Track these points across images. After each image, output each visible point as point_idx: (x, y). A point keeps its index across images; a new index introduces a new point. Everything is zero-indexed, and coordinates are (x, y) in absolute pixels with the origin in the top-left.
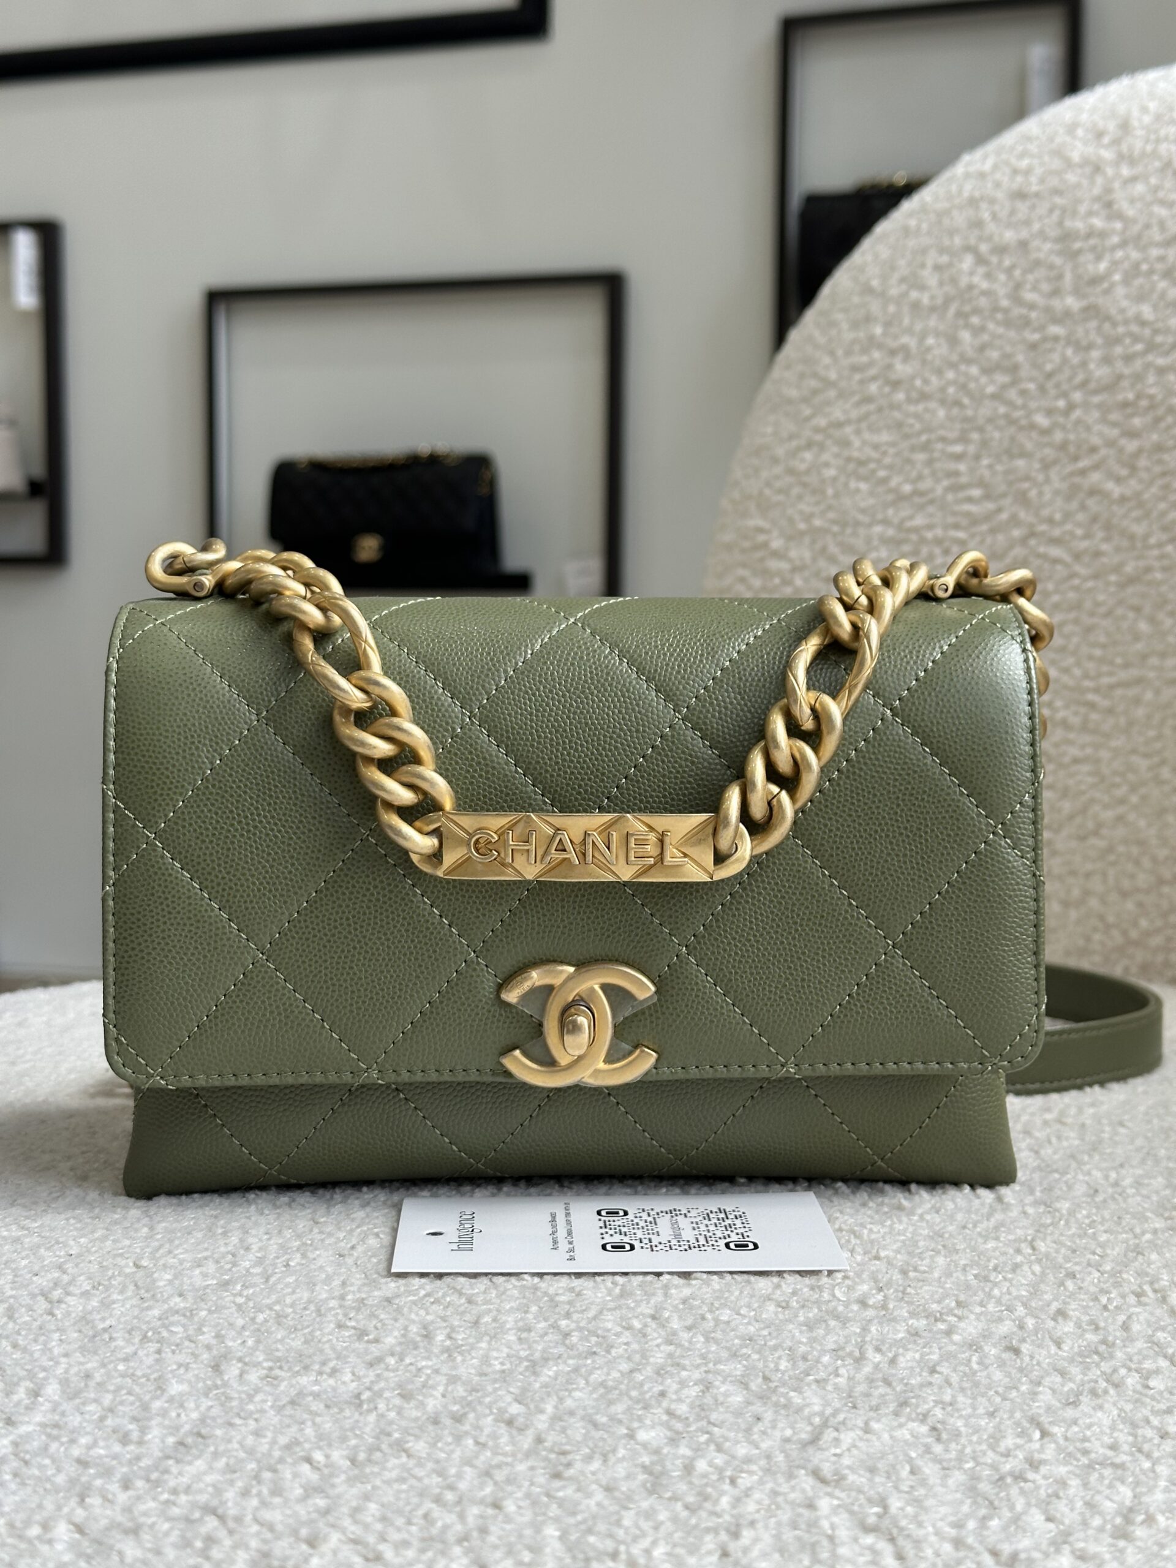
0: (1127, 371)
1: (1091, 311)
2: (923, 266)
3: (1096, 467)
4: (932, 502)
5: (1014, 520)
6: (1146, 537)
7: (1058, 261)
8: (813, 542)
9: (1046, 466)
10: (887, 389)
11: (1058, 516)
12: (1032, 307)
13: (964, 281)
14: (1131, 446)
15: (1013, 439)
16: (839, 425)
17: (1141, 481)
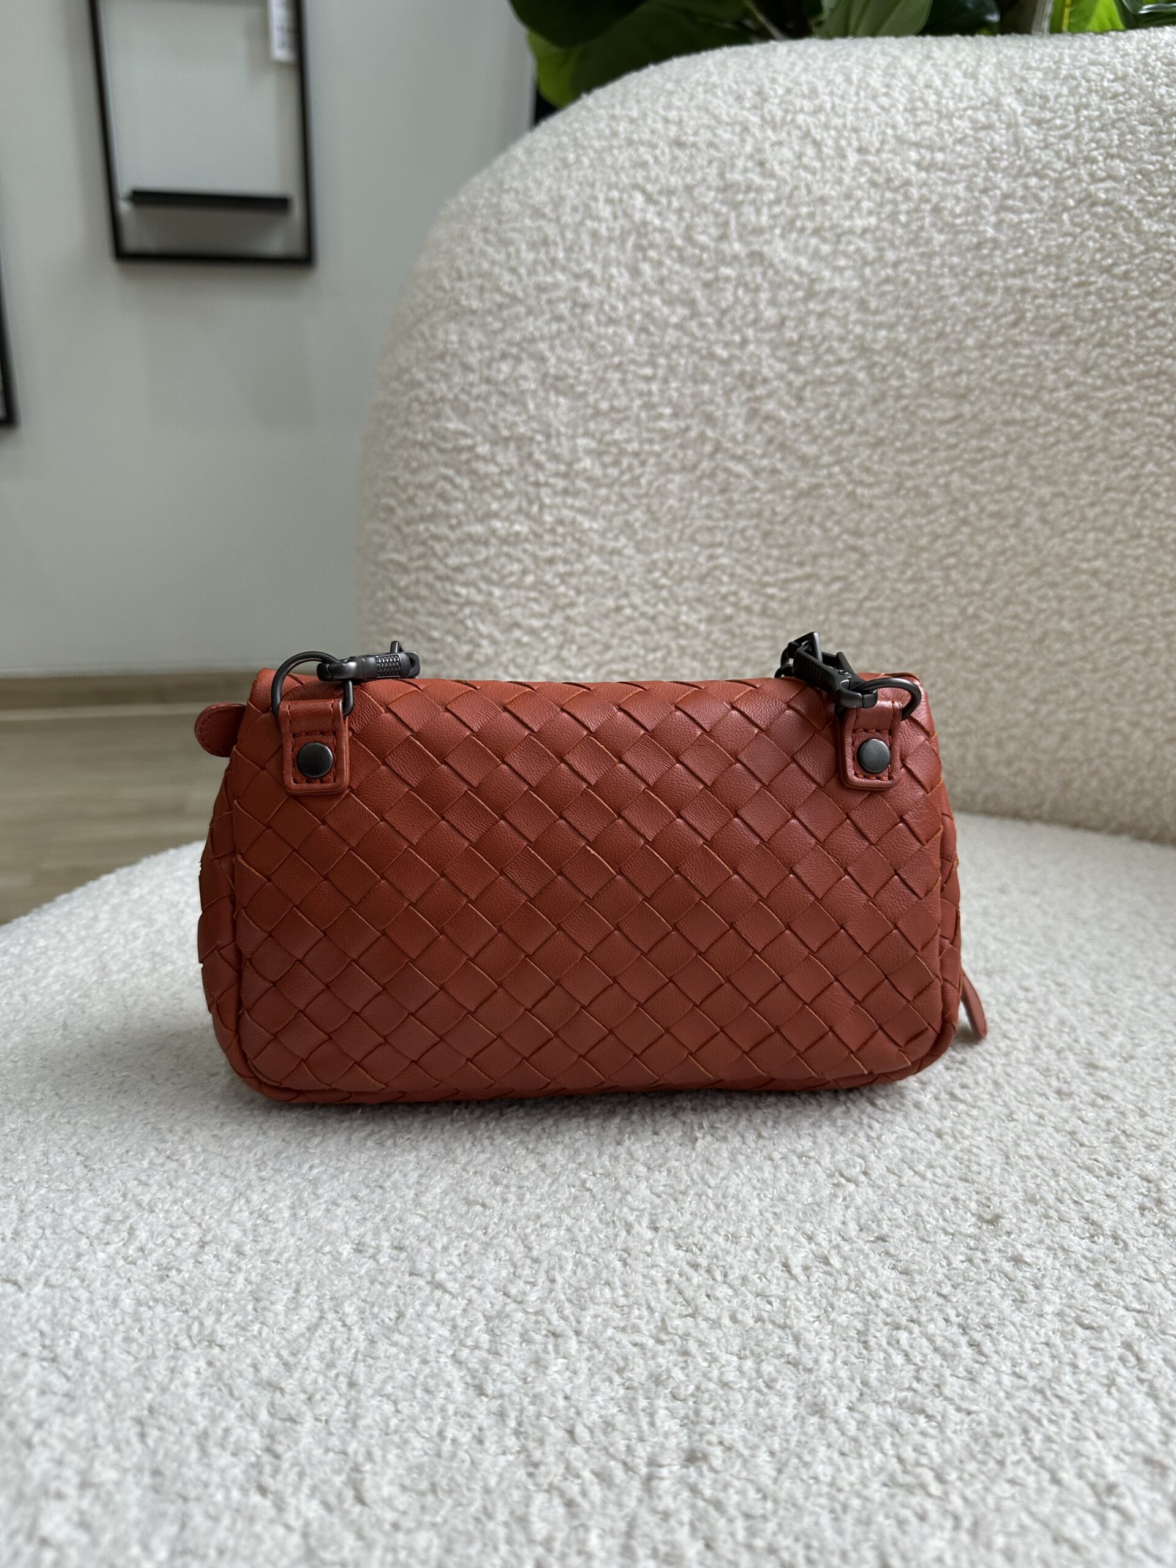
0: (792, 314)
1: (756, 257)
2: (596, 199)
3: (770, 395)
4: (627, 418)
5: (702, 438)
6: (817, 458)
7: (724, 210)
8: (519, 448)
9: (728, 393)
10: (578, 310)
11: (740, 437)
12: (704, 248)
13: (637, 217)
14: (798, 380)
15: (696, 367)
16: (533, 340)
17: (807, 410)
